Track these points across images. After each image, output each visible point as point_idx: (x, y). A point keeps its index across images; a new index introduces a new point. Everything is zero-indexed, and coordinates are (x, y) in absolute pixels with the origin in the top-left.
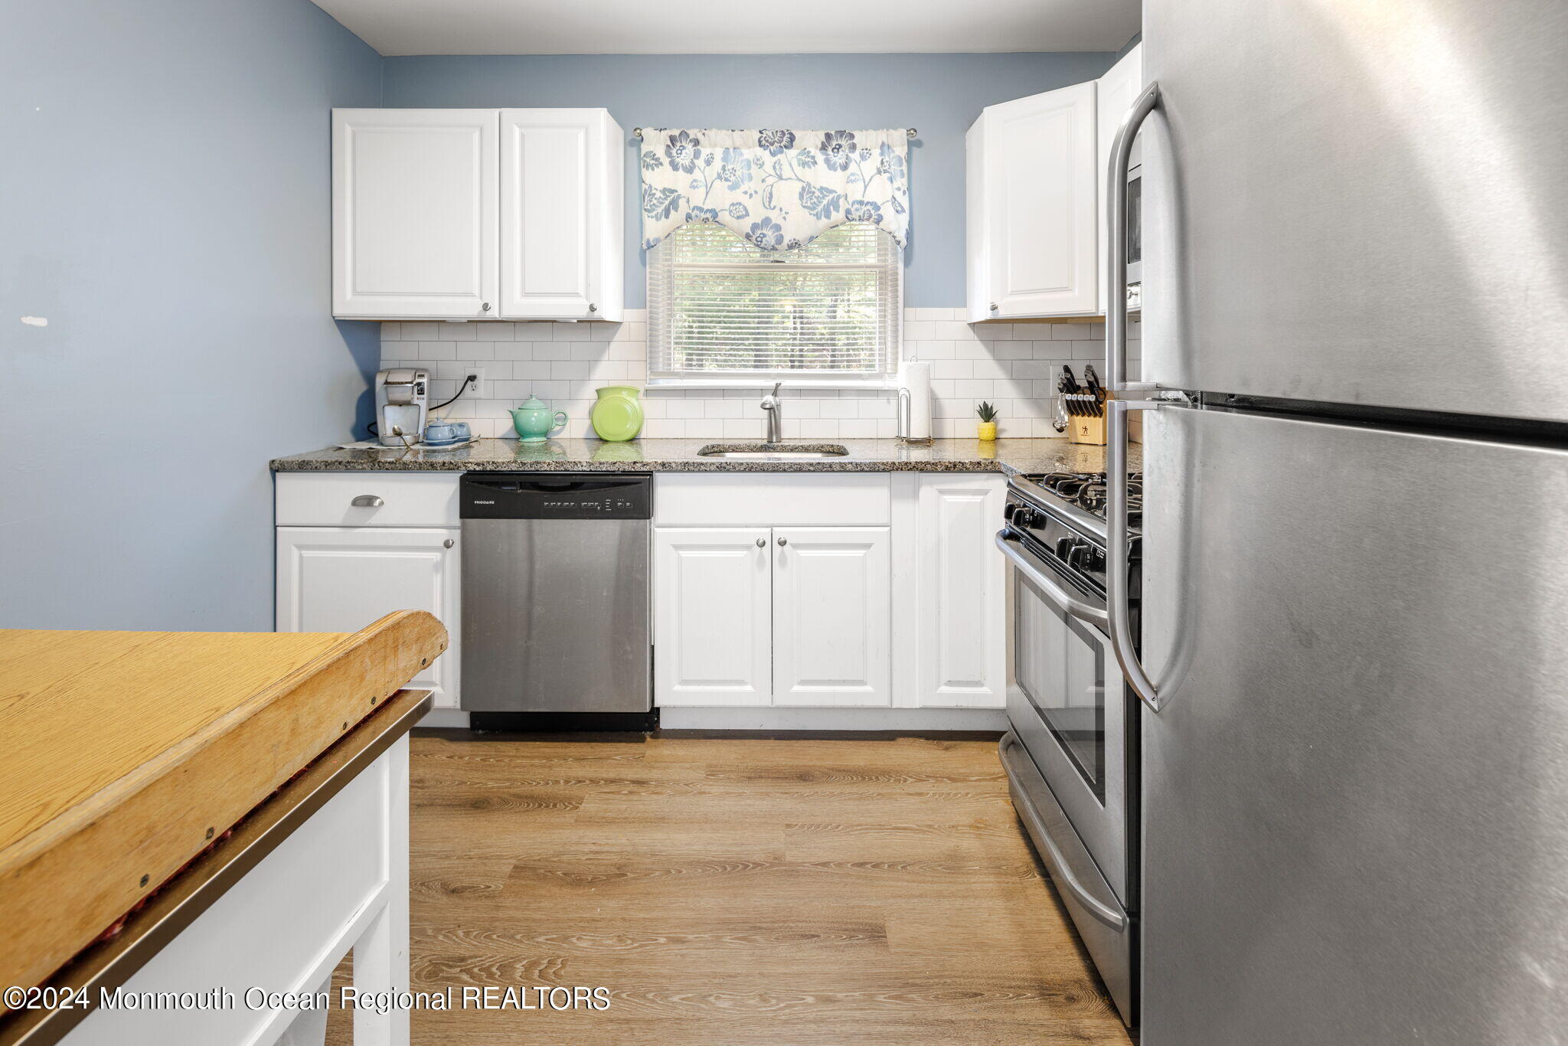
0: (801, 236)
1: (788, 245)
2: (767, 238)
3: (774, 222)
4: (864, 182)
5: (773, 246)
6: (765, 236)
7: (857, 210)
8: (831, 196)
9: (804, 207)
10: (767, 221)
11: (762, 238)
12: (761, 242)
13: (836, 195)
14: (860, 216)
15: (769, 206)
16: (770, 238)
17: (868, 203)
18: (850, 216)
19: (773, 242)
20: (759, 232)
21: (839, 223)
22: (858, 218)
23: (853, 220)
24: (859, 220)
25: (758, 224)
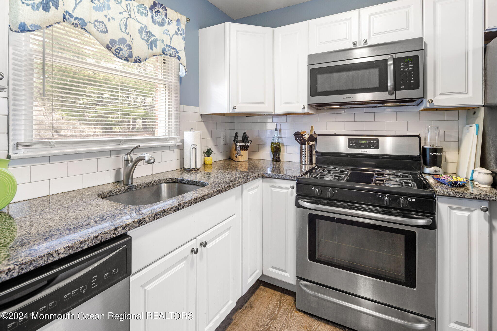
0: (142, 57)
1: (135, 59)
2: (123, 52)
3: (128, 43)
4: (170, 36)
5: (126, 58)
6: (122, 50)
7: (169, 50)
8: (153, 38)
9: (143, 39)
10: (123, 41)
11: (120, 51)
12: (119, 53)
13: (155, 38)
14: (170, 54)
15: (126, 31)
16: (125, 52)
17: (173, 48)
18: (165, 52)
19: (127, 56)
20: (117, 46)
21: (158, 54)
22: (169, 55)
23: (167, 55)
24: (170, 56)
25: (115, 40)
